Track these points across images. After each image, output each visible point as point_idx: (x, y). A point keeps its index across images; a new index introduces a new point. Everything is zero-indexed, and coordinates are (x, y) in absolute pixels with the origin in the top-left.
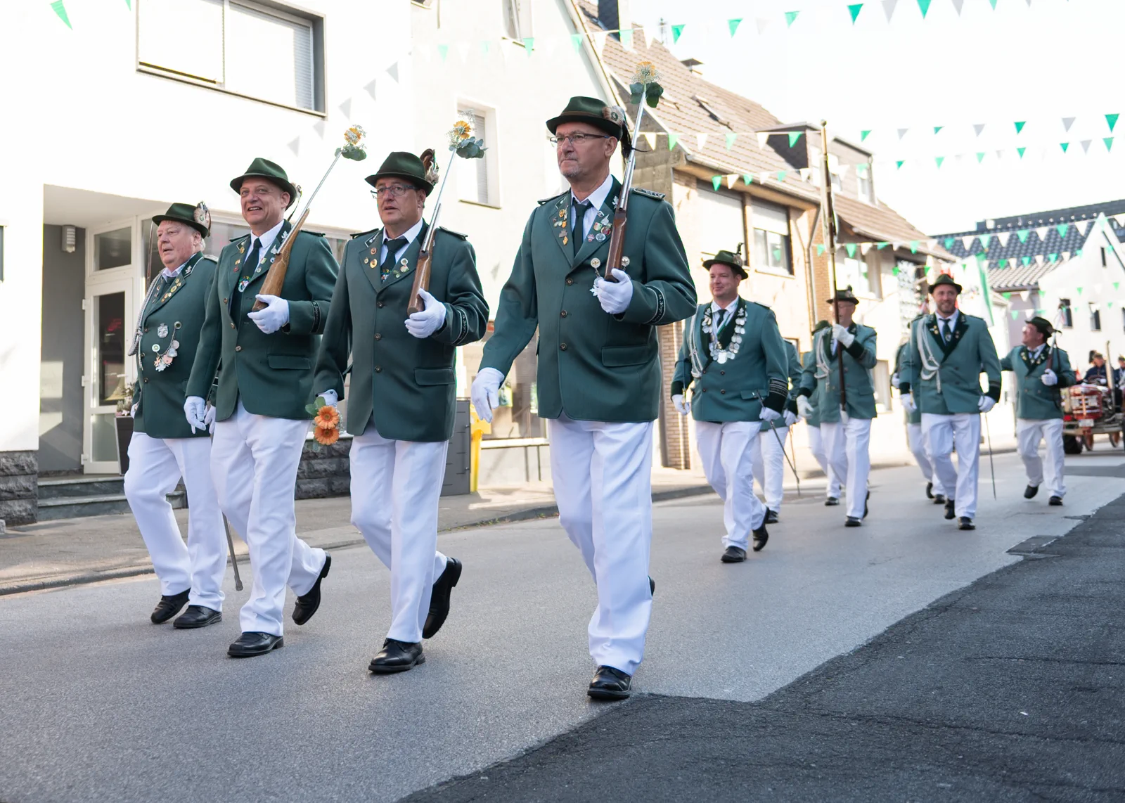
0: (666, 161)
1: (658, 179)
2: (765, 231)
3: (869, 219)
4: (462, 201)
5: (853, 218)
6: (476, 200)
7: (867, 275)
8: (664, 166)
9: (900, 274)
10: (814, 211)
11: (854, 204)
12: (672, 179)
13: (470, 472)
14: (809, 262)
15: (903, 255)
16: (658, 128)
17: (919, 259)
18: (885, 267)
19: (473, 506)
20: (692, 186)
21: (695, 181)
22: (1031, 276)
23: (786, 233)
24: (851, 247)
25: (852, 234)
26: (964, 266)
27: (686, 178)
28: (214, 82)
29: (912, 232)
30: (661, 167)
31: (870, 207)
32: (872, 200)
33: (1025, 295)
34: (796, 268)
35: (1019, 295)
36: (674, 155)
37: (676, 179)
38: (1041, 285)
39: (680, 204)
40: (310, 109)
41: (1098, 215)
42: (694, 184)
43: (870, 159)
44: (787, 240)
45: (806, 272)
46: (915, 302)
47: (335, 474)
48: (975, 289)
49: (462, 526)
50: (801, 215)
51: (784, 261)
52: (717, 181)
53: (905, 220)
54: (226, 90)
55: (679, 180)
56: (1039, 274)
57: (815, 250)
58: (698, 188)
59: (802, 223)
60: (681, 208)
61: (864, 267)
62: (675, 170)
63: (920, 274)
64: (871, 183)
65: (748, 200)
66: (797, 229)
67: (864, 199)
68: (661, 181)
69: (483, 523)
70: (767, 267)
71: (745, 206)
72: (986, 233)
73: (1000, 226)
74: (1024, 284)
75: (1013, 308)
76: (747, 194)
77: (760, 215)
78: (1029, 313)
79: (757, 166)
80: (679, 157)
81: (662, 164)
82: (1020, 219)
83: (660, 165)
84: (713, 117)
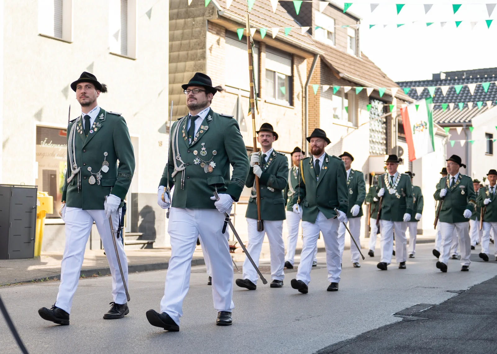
0: (203, 15)
1: (196, 28)
2: (275, 72)
3: (353, 67)
4: (40, 35)
5: (341, 66)
6: (53, 35)
7: (348, 109)
8: (201, 18)
9: (373, 109)
10: (312, 59)
11: (342, 55)
12: (206, 28)
13: (34, 242)
14: (305, 98)
15: (375, 96)
17: (386, 99)
18: (361, 103)
19: (31, 268)
21: (224, 31)
22: (467, 116)
23: (289, 74)
24: (337, 88)
25: (339, 78)
26: (417, 106)
27: (218, 29)
29: (383, 79)
30: (199, 19)
31: (354, 58)
32: (357, 53)
33: (459, 129)
34: (296, 100)
35: (456, 129)
36: (209, 10)
37: (209, 29)
38: (473, 123)
39: (211, 47)
42: (223, 34)
43: (358, 22)
44: (291, 79)
45: (302, 104)
46: (381, 130)
48: (424, 124)
49: (20, 283)
50: (302, 62)
51: (287, 95)
52: (240, 32)
53: (380, 69)
55: (212, 30)
56: (472, 115)
57: (311, 88)
58: (226, 36)
59: (303, 68)
60: (212, 52)
61: (346, 102)
62: (210, 22)
63: (386, 110)
64: (357, 40)
65: (263, 48)
66: (298, 72)
67: (351, 52)
68: (198, 29)
69: (36, 281)
70: (274, 99)
71: (261, 52)
72: (439, 82)
73: (449, 78)
74: (462, 121)
75: (451, 139)
76: (262, 43)
77: (271, 60)
78: (463, 142)
79: (272, 23)
80: (213, 12)
81: (200, 17)
82: (465, 73)
83: (198, 17)
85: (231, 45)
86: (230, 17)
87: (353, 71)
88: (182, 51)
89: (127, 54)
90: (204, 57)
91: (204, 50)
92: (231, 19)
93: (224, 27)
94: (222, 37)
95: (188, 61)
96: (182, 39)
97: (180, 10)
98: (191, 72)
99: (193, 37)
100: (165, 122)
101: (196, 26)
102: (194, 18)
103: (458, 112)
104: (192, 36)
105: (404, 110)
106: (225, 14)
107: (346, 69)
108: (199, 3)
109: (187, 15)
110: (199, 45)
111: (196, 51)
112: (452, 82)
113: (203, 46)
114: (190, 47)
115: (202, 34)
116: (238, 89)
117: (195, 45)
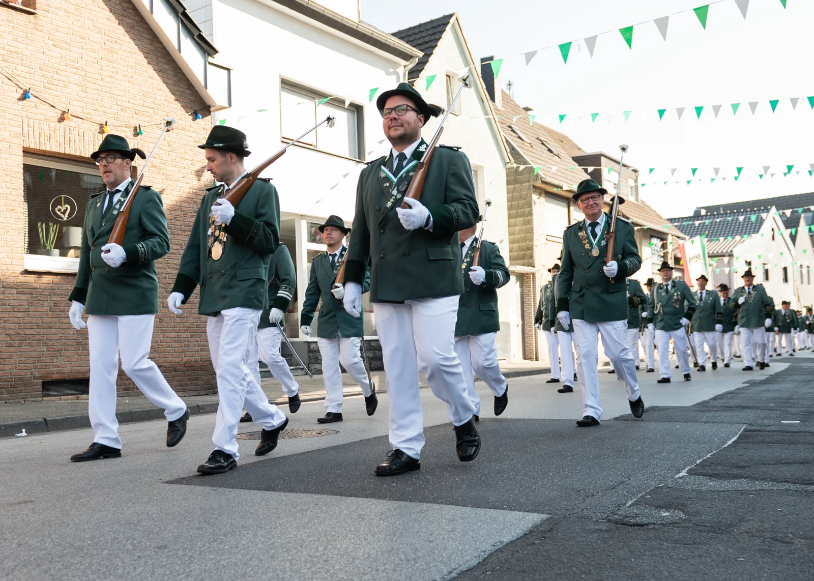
0: (529, 181)
3: (636, 212)
5: (629, 213)
8: (527, 184)
9: (652, 246)
12: (532, 191)
15: (654, 234)
16: (525, 162)
17: (663, 236)
18: (644, 242)
21: (544, 192)
22: (728, 247)
26: (693, 242)
27: (540, 191)
28: (311, 145)
29: (660, 220)
30: (525, 184)
32: (637, 199)
33: (726, 259)
35: (722, 259)
36: (534, 178)
37: (534, 191)
38: (735, 253)
39: (536, 206)
40: (355, 157)
41: (771, 207)
42: (543, 195)
43: (636, 174)
47: (372, 359)
48: (698, 256)
53: (655, 211)
54: (318, 149)
55: (536, 192)
56: (734, 245)
58: (545, 196)
62: (534, 187)
63: (664, 246)
64: (637, 189)
67: (633, 199)
68: (525, 192)
71: (570, 206)
72: (700, 218)
73: (709, 214)
74: (724, 251)
75: (717, 267)
78: (727, 270)
80: (537, 179)
82: (721, 209)
84: (550, 151)
85: (549, 202)
86: (550, 182)
87: (637, 215)
88: (512, 210)
90: (531, 214)
91: (531, 208)
93: (544, 189)
94: (543, 197)
95: (518, 218)
96: (512, 200)
98: (521, 226)
101: (523, 190)
102: (521, 184)
103: (719, 244)
104: (521, 198)
105: (681, 246)
106: (547, 180)
107: (632, 214)
108: (526, 172)
109: (516, 182)
110: (526, 204)
111: (524, 209)
112: (712, 217)
113: (530, 205)
114: (519, 206)
115: (528, 196)
116: (555, 237)
117: (523, 205)
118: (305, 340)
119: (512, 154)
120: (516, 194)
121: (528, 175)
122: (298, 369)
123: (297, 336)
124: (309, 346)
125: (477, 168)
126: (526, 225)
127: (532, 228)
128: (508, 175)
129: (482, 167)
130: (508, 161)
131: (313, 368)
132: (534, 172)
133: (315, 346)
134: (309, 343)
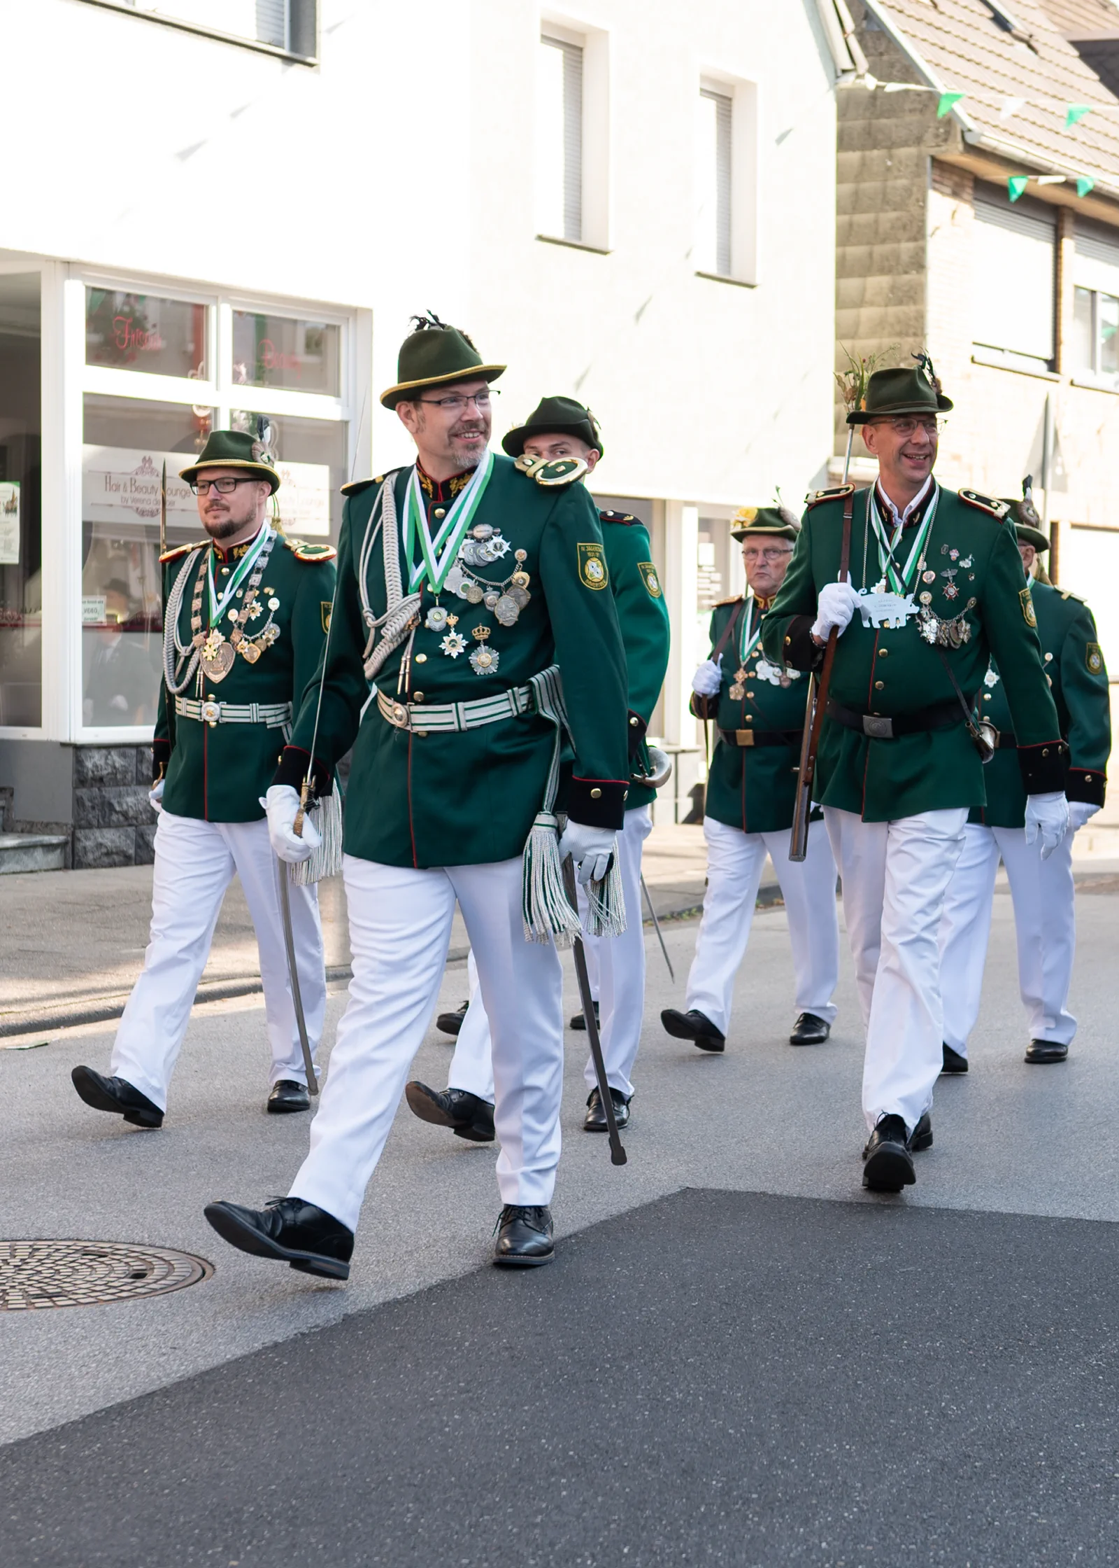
0: (919, 140)
1: (896, 178)
2: (1093, 292)
4: (540, 238)
6: (560, 235)
8: (912, 150)
12: (927, 179)
16: (909, 71)
20: (966, 196)
21: (971, 184)
27: (956, 178)
30: (903, 152)
36: (937, 129)
37: (935, 181)
40: (280, 45)
42: (968, 193)
52: (1017, 185)
55: (941, 183)
58: (976, 199)
62: (937, 163)
65: (1069, 226)
68: (902, 182)
70: (1091, 371)
71: (1062, 237)
76: (1066, 211)
77: (1087, 256)
79: (1090, 147)
80: (948, 133)
81: (909, 146)
83: (903, 146)
84: (1001, 22)
85: (985, 222)
86: (995, 148)
88: (853, 245)
89: (729, 272)
90: (918, 263)
91: (920, 243)
92: (997, 152)
93: (971, 173)
94: (965, 201)
95: (871, 276)
96: (854, 208)
97: (849, 124)
98: (879, 306)
99: (888, 203)
100: (824, 461)
101: (896, 173)
102: (889, 148)
104: (885, 201)
106: (984, 140)
108: (907, 106)
109: (870, 139)
110: (904, 227)
111: (895, 246)
113: (917, 231)
114: (876, 232)
115: (914, 198)
116: (1002, 350)
117: (892, 228)
118: (65, 738)
119: (861, 36)
120: (869, 186)
121: (915, 117)
122: (34, 846)
123: (36, 722)
124: (79, 762)
125: (732, 87)
126: (900, 303)
127: (920, 317)
128: (842, 114)
129: (749, 86)
130: (847, 64)
131: (89, 844)
132: (937, 107)
133: (101, 762)
134: (78, 748)
